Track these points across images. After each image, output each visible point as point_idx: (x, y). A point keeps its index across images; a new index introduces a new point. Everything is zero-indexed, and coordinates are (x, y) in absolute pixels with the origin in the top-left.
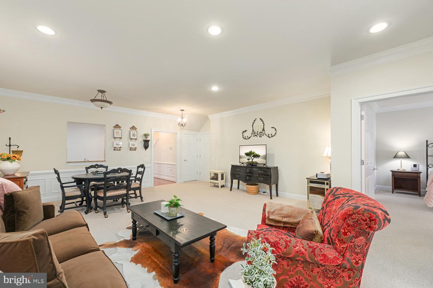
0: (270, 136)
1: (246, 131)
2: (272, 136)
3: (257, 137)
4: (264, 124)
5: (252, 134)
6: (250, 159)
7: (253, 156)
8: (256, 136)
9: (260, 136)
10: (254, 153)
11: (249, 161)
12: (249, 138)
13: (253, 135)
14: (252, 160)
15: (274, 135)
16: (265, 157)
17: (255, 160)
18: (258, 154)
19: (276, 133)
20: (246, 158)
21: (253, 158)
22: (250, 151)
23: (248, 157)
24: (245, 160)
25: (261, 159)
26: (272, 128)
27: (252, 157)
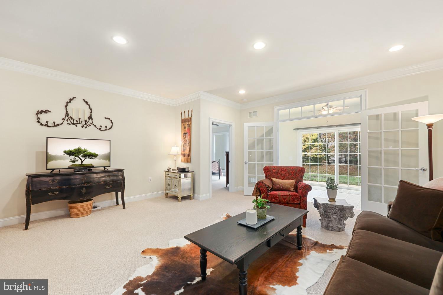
0: (103, 128)
1: (47, 111)
2: (106, 130)
3: (76, 126)
4: (91, 110)
5: (64, 119)
6: (77, 160)
7: (82, 156)
8: (74, 124)
9: (83, 127)
10: (85, 151)
11: (74, 164)
12: (58, 125)
13: (66, 122)
14: (82, 162)
15: (109, 129)
16: (108, 157)
17: (88, 161)
18: (95, 153)
19: (112, 126)
20: (68, 159)
21: (83, 159)
22: (77, 148)
23: (72, 158)
24: (65, 163)
25: (100, 159)
26: (106, 118)
27: (81, 158)
